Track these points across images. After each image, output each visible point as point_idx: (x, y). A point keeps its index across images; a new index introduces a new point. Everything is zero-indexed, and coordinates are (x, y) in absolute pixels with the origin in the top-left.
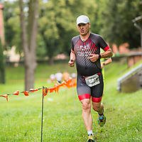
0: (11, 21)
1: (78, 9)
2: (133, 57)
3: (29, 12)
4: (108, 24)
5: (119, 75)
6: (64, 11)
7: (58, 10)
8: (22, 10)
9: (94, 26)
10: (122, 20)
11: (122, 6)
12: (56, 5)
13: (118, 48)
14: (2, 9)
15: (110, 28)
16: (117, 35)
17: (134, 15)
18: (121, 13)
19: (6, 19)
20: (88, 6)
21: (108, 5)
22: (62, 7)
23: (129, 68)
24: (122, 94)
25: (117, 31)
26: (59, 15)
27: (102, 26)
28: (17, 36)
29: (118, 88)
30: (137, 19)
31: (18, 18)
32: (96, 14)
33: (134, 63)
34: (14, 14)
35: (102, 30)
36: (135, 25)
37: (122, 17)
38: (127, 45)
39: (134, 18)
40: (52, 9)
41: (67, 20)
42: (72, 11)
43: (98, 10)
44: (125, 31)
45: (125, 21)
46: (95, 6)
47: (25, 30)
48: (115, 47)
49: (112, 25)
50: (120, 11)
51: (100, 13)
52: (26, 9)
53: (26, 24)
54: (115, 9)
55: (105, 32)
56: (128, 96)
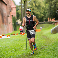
0: (18, 11)
1: (39, 8)
2: (56, 22)
3: (24, 8)
4: (48, 12)
5: (52, 28)
6: (35, 8)
7: (33, 8)
8: (22, 8)
9: (44, 13)
10: (53, 11)
11: (53, 6)
12: (32, 6)
13: (52, 19)
14: (16, 8)
15: (49, 14)
16: (51, 16)
17: (57, 9)
18: (53, 9)
19: (17, 10)
20: (42, 6)
21: (48, 6)
22: (34, 7)
23: (55, 26)
24: (52, 34)
25: (51, 14)
26: (33, 9)
27: (47, 13)
28: (20, 16)
29: (51, 32)
30: (57, 11)
31: (20, 10)
32: (45, 9)
33: (57, 24)
34: (19, 9)
35: (47, 14)
36: (57, 12)
37: (53, 10)
38: (54, 19)
39: (56, 10)
40: (31, 8)
41: (36, 11)
42: (37, 8)
43: (45, 8)
44: (54, 14)
45: (54, 11)
46: (45, 6)
47: (22, 14)
48: (51, 19)
49: (50, 12)
50: (52, 8)
51: (46, 9)
52: (23, 8)
53: (23, 12)
54: (51, 7)
55: (48, 15)
56: (54, 35)
